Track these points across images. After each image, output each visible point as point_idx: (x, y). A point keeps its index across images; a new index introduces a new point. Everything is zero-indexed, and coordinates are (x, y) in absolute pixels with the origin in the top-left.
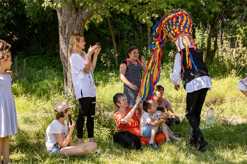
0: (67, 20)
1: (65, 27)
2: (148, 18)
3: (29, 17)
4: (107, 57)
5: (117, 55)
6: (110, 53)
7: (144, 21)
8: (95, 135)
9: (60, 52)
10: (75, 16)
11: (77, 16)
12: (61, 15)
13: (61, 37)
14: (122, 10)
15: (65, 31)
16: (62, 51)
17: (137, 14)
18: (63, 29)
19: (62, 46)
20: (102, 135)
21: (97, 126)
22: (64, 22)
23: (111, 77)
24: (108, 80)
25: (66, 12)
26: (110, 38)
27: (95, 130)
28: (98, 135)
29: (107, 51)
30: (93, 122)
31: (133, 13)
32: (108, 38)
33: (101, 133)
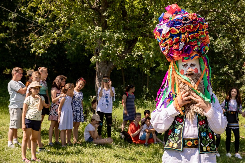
0: (102, 68)
1: (100, 72)
2: (148, 71)
3: (69, 59)
4: (118, 90)
5: (125, 90)
6: (121, 88)
7: (146, 73)
8: (112, 135)
9: (95, 86)
10: (106, 66)
11: (107, 66)
12: (98, 64)
13: (97, 77)
14: (134, 65)
15: (100, 74)
16: (96, 85)
17: (142, 68)
18: (99, 72)
19: (97, 82)
20: (116, 136)
21: (113, 131)
22: (99, 69)
23: (121, 104)
24: (118, 106)
25: (101, 63)
26: (121, 78)
27: (112, 133)
28: (113, 136)
29: (119, 86)
30: (111, 128)
31: (140, 67)
32: (120, 77)
33: (115, 135)
